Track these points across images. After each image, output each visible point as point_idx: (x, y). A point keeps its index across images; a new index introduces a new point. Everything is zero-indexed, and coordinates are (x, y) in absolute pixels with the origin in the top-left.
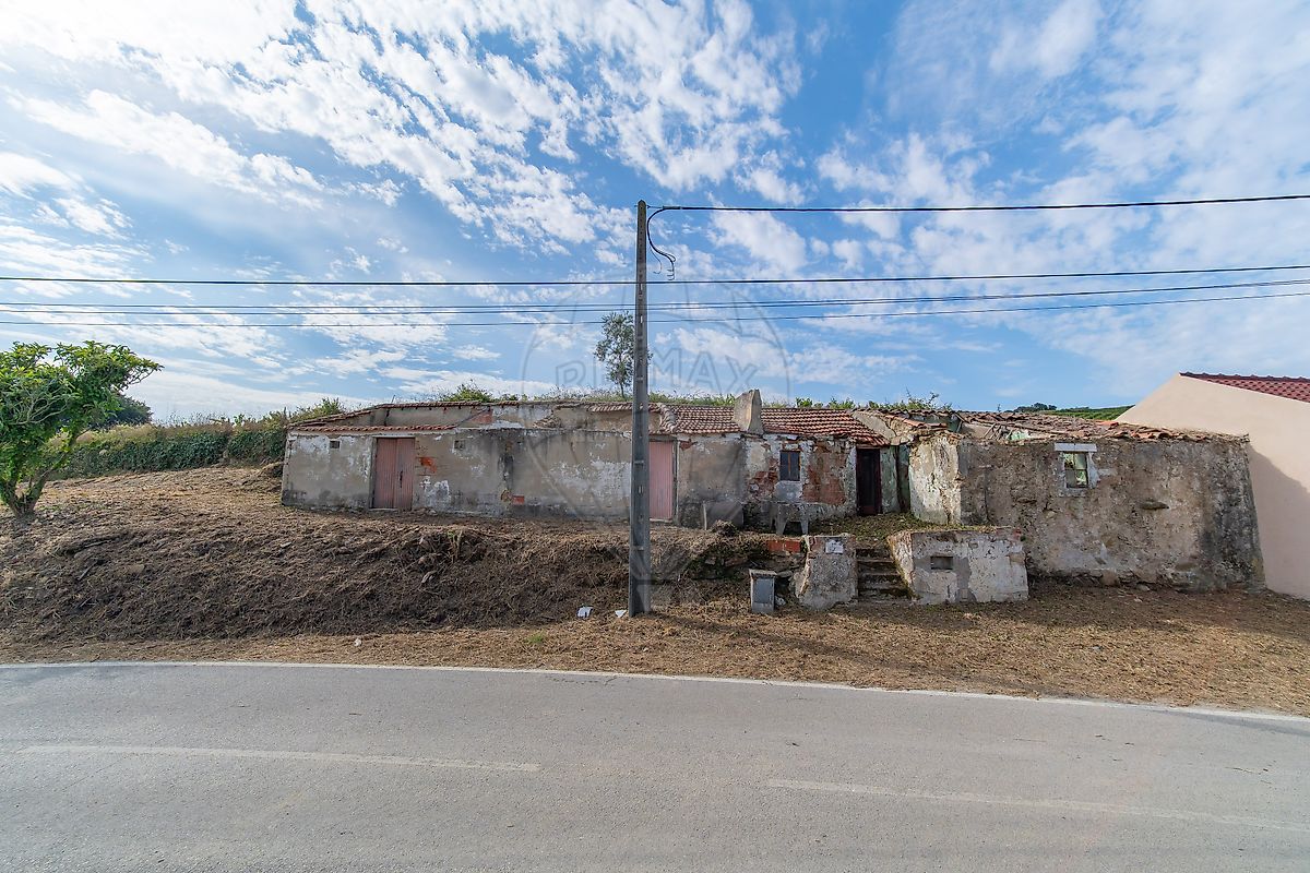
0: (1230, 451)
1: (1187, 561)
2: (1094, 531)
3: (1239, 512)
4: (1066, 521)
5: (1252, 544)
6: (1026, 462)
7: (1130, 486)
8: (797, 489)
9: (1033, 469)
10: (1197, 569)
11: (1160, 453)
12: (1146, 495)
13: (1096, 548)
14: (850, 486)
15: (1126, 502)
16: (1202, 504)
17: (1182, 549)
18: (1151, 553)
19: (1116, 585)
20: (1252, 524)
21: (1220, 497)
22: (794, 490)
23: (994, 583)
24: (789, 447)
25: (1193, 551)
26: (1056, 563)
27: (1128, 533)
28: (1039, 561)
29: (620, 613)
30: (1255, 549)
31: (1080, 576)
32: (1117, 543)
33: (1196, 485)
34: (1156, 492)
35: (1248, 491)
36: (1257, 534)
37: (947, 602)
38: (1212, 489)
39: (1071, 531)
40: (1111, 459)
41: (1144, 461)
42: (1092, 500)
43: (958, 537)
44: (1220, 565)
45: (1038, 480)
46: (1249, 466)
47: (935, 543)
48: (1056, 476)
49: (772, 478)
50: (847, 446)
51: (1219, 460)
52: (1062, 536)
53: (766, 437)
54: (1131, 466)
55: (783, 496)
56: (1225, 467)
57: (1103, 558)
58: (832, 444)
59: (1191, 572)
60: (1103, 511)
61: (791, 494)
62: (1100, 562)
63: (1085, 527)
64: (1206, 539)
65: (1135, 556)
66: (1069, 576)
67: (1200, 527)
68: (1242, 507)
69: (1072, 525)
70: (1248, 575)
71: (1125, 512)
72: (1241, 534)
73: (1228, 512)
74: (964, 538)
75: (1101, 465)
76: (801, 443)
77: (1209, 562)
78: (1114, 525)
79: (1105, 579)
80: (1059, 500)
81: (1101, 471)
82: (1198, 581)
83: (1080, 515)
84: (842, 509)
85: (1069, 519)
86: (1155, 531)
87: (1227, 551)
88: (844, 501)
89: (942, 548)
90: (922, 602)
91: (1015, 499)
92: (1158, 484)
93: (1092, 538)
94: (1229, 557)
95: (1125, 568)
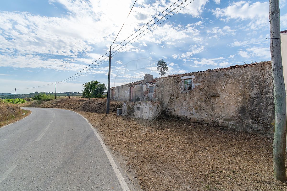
1: (229, 118)
2: (191, 104)
4: (183, 101)
6: (172, 84)
7: (207, 89)
8: (152, 95)
9: (175, 86)
10: (235, 122)
11: (223, 75)
12: (214, 91)
13: (192, 110)
15: (205, 95)
16: (243, 94)
17: (228, 113)
18: (213, 113)
19: (195, 122)
21: (255, 91)
24: (151, 85)
25: (234, 114)
26: (178, 113)
27: (204, 105)
28: (173, 112)
31: (184, 118)
32: (199, 109)
33: (241, 86)
34: (218, 89)
37: (139, 118)
39: (184, 104)
40: (200, 80)
41: (215, 79)
42: (192, 94)
43: (141, 103)
44: (248, 121)
45: (175, 89)
47: (138, 104)
48: (180, 87)
49: (148, 92)
52: (181, 105)
53: (147, 84)
54: (209, 81)
55: (149, 96)
57: (193, 113)
59: (232, 122)
60: (195, 98)
61: (151, 96)
62: (192, 114)
63: (189, 103)
64: (243, 110)
65: (206, 114)
66: (180, 117)
67: (240, 104)
69: (184, 102)
70: (267, 128)
71: (204, 98)
73: (259, 98)
75: (196, 82)
76: (154, 84)
77: (242, 120)
78: (199, 103)
79: (191, 120)
80: (181, 94)
81: (196, 84)
82: (234, 127)
83: (187, 99)
86: (215, 105)
87: (254, 116)
89: (139, 106)
90: (135, 117)
91: (169, 94)
92: (220, 87)
93: (190, 106)
95: (201, 117)
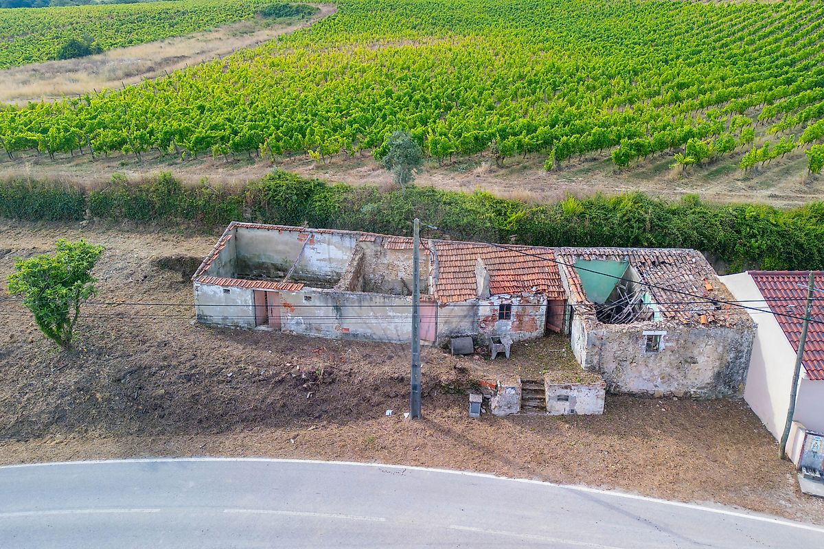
0: (746, 332)
1: (703, 385)
2: (656, 373)
3: (741, 362)
4: (642, 368)
5: (742, 377)
6: (625, 340)
7: (682, 351)
9: (629, 344)
10: (708, 389)
12: (691, 355)
13: (656, 380)
14: (541, 321)
15: (677, 358)
16: (721, 359)
17: (703, 380)
18: (685, 382)
19: (660, 398)
20: (746, 368)
21: (732, 355)
22: (507, 325)
23: (588, 407)
24: (505, 302)
25: (709, 381)
27: (675, 373)
29: (406, 415)
30: (743, 380)
31: (643, 393)
32: (666, 379)
33: (720, 349)
34: (696, 352)
35: (749, 353)
36: (747, 372)
37: (562, 415)
38: (728, 351)
39: (643, 373)
40: (674, 338)
41: (694, 338)
42: (659, 358)
43: (573, 388)
44: (721, 388)
45: (630, 349)
46: (754, 340)
47: (561, 390)
48: (640, 347)
49: (493, 320)
50: (542, 300)
51: (738, 337)
52: (638, 375)
53: (491, 298)
54: (685, 341)
55: (499, 329)
56: (739, 340)
57: (658, 385)
58: (532, 298)
59: (705, 390)
60: (663, 363)
61: (505, 327)
62: (656, 386)
63: (651, 370)
64: (718, 375)
65: (676, 384)
66: (636, 394)
67: (716, 370)
68: (743, 360)
69: (644, 370)
70: (735, 392)
71: (675, 363)
72: (738, 373)
73: (734, 363)
74: (576, 388)
75: (667, 341)
76: (513, 299)
77: (716, 386)
78: (668, 369)
79: (655, 395)
80: (639, 358)
81: (667, 344)
82: (706, 395)
83: (650, 365)
84: (535, 334)
85: (643, 366)
86: (690, 372)
87: (727, 380)
88: (537, 329)
89: (564, 392)
90: (551, 414)
91: (615, 358)
92: (698, 350)
93: (654, 375)
94: (726, 384)
95: (668, 389)
